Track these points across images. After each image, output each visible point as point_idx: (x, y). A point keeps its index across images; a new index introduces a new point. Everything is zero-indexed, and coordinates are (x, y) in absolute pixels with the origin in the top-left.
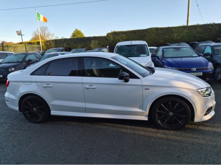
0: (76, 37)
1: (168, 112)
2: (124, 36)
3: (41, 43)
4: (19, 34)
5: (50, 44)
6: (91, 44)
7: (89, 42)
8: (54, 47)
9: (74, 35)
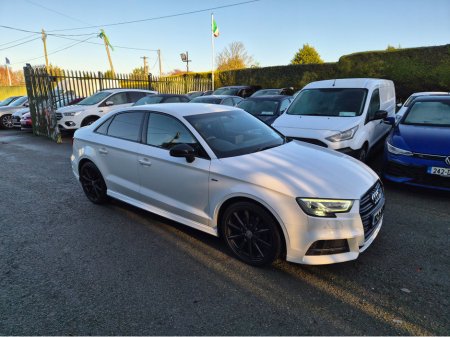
0: (301, 62)
1: (245, 231)
2: (381, 62)
3: (213, 76)
4: (185, 58)
5: (228, 78)
6: (301, 79)
7: (297, 76)
8: (233, 84)
9: (298, 58)
